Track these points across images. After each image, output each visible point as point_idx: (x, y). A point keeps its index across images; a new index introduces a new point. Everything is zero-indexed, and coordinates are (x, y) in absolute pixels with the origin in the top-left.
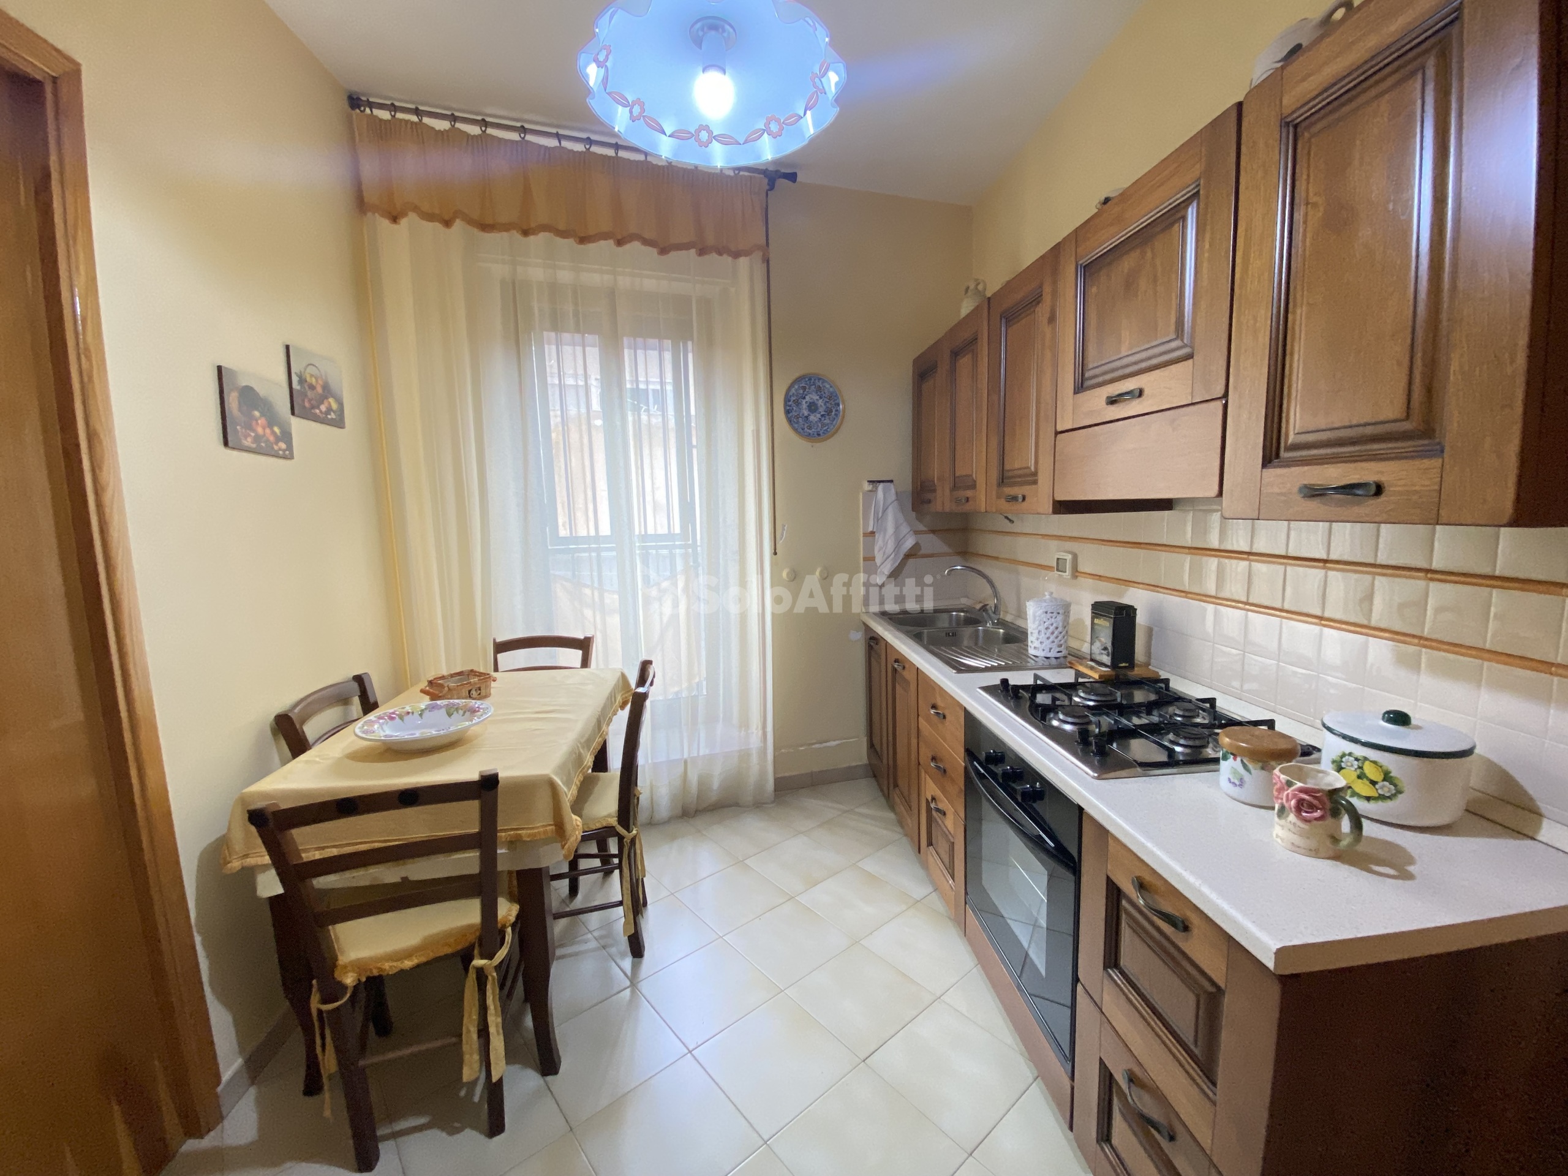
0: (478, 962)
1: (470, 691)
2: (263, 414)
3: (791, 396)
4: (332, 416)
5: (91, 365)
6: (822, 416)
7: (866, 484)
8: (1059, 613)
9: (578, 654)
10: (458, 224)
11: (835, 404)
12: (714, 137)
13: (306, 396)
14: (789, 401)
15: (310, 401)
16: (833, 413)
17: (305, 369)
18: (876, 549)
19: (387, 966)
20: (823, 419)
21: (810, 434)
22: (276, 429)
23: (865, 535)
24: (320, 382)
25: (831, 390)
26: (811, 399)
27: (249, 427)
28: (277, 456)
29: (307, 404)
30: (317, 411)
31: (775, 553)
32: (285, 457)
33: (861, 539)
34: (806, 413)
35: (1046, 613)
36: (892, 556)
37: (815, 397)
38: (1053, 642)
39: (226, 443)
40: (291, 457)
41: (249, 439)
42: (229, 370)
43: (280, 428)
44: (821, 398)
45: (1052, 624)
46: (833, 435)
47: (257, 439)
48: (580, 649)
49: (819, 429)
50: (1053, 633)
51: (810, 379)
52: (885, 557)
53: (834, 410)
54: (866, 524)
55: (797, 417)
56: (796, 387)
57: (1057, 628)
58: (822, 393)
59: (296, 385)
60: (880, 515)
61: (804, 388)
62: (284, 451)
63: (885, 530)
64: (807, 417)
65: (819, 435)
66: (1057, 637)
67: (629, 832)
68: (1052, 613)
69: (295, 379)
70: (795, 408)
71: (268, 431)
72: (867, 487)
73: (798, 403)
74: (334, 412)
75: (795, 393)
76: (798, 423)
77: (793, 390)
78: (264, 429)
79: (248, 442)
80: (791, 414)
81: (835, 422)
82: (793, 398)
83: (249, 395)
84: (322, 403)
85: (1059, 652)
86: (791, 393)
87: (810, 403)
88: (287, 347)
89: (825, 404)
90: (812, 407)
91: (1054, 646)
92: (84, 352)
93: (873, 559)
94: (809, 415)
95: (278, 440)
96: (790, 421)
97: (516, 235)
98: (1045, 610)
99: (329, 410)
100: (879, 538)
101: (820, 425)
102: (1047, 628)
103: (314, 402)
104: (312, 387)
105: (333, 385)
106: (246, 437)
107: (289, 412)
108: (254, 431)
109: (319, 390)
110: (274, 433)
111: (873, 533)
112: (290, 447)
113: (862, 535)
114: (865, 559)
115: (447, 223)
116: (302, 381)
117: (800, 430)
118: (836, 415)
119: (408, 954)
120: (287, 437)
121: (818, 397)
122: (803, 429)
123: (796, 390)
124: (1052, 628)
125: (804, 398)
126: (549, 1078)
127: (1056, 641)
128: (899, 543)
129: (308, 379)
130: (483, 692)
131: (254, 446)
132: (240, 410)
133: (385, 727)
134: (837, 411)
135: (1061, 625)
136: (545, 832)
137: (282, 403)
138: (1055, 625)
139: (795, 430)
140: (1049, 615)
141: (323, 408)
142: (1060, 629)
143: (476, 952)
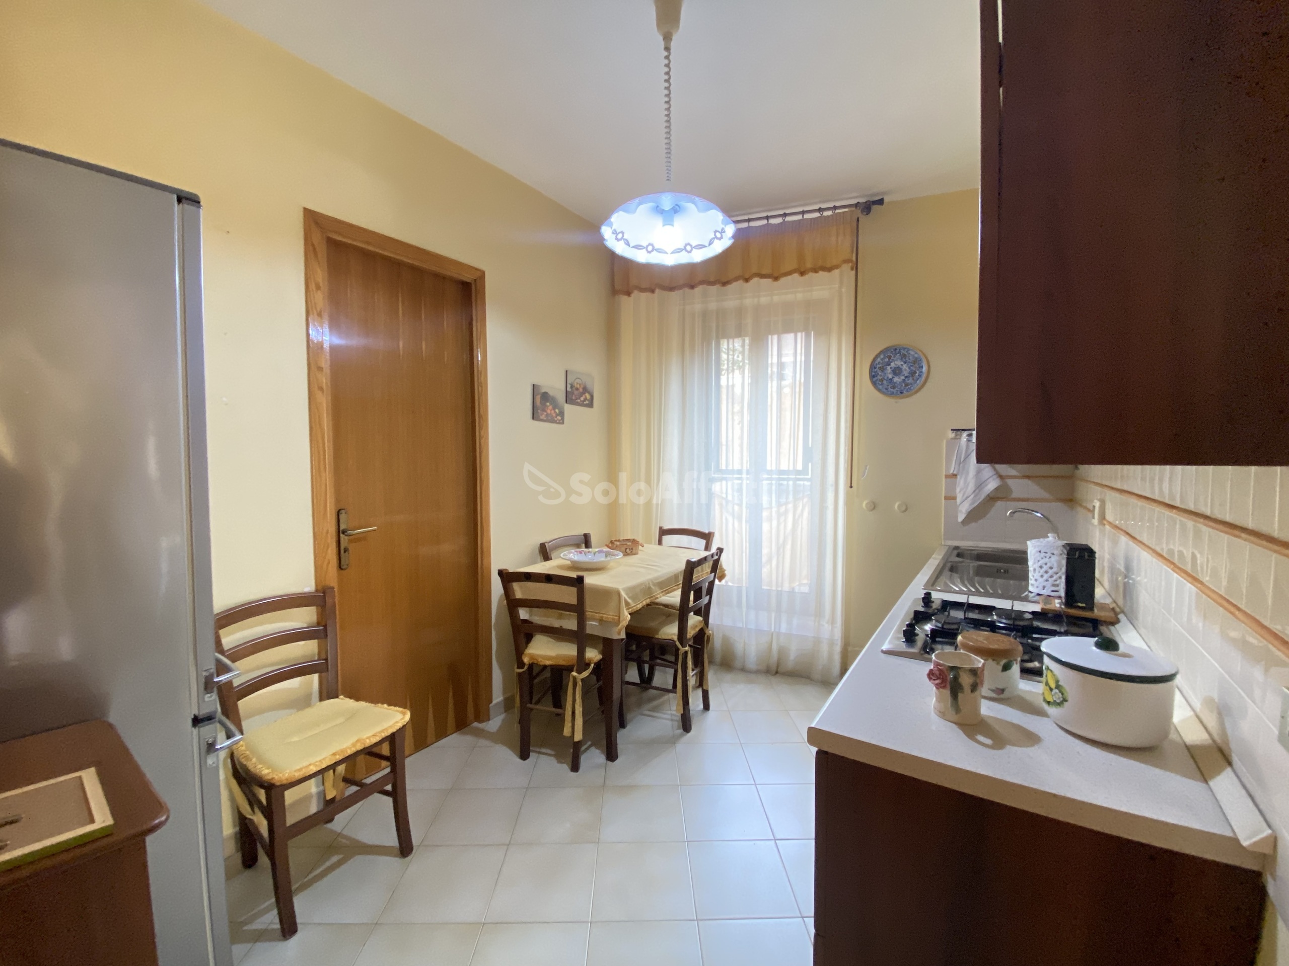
0: (574, 674)
1: (626, 549)
2: (551, 404)
3: (876, 364)
4: (587, 402)
5: (482, 389)
6: (906, 377)
7: (950, 432)
8: (1053, 554)
9: (703, 542)
10: (657, 291)
11: (920, 367)
12: (694, 247)
13: (574, 394)
14: (875, 368)
15: (575, 396)
16: (917, 375)
17: (574, 382)
18: (958, 490)
19: (540, 660)
20: (907, 379)
21: (893, 392)
22: (557, 411)
23: (947, 476)
24: (582, 386)
25: (916, 355)
26: (896, 365)
27: (544, 410)
28: (557, 423)
29: (573, 398)
30: (579, 401)
31: (851, 487)
32: (559, 423)
33: (944, 479)
34: (890, 376)
35: (1040, 552)
36: (972, 496)
37: (899, 363)
38: (1047, 581)
39: (533, 419)
40: (563, 423)
41: (543, 416)
42: (537, 386)
43: (559, 409)
44: (905, 363)
45: (1046, 564)
46: (916, 392)
47: (547, 415)
48: (705, 539)
49: (902, 388)
50: (1046, 572)
51: (896, 350)
52: (964, 498)
53: (918, 372)
54: (948, 468)
55: (882, 380)
56: (882, 356)
57: (1051, 568)
58: (907, 359)
59: (569, 389)
60: (962, 459)
61: (890, 357)
62: (560, 420)
63: (968, 473)
64: (891, 379)
65: (902, 393)
66: (1051, 577)
67: (683, 647)
68: (1046, 553)
69: (569, 386)
70: (880, 373)
71: (553, 412)
72: (951, 435)
73: (882, 369)
74: (588, 400)
75: (881, 362)
76: (882, 384)
77: (879, 360)
78: (551, 411)
79: (543, 417)
80: (875, 379)
81: (918, 382)
82: (878, 366)
83: (545, 397)
84: (582, 396)
85: (1053, 591)
86: (877, 362)
87: (895, 368)
88: (567, 371)
89: (909, 368)
90: (897, 371)
91: (1048, 584)
92: (480, 384)
93: (954, 498)
94: (893, 378)
95: (557, 415)
96: (874, 384)
97: (687, 290)
98: (1038, 549)
99: (586, 399)
100: (960, 481)
101: (904, 385)
102: (1041, 567)
103: (577, 397)
104: (577, 389)
105: (589, 386)
106: (542, 415)
107: (565, 401)
108: (546, 412)
109: (581, 390)
110: (555, 412)
111: (955, 476)
112: (563, 419)
113: (944, 477)
114: (946, 498)
115: (653, 291)
116: (572, 387)
117: (885, 390)
118: (920, 376)
119: (549, 658)
120: (562, 414)
121: (903, 363)
122: (886, 389)
123: (882, 359)
124: (1045, 568)
125: (890, 365)
126: (609, 763)
127: (1050, 579)
128: (979, 486)
129: (575, 385)
130: (634, 551)
131: (545, 419)
132: (541, 403)
133: (575, 556)
134: (921, 372)
135: (1055, 565)
136: (613, 619)
137: (561, 397)
138: (1049, 565)
139: (879, 390)
140: (1043, 555)
141: (582, 399)
142: (1055, 570)
143: (575, 669)
